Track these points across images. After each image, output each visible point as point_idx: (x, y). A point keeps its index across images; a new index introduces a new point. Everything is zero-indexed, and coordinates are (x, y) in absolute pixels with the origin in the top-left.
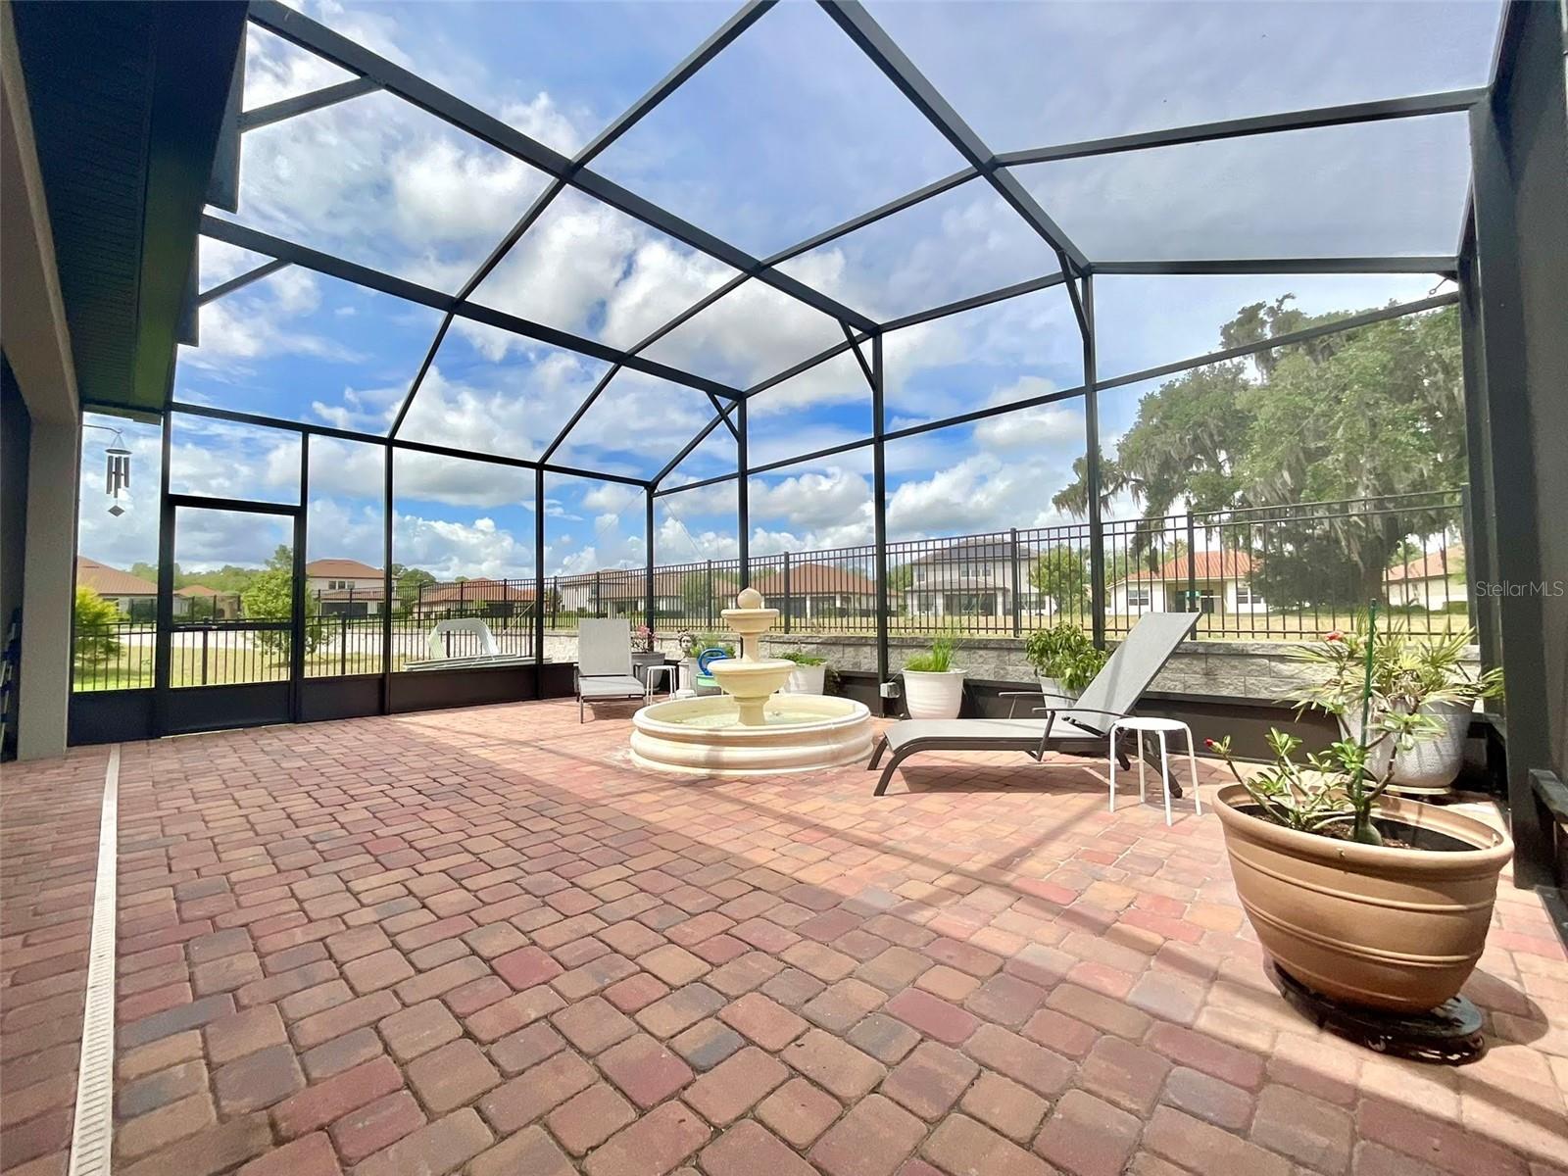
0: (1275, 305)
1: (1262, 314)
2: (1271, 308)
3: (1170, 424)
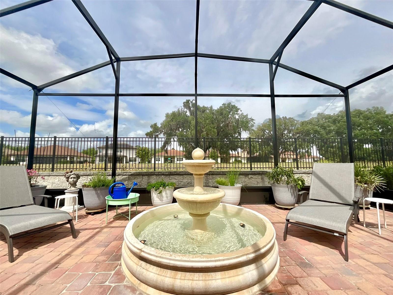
3: (174, 120)
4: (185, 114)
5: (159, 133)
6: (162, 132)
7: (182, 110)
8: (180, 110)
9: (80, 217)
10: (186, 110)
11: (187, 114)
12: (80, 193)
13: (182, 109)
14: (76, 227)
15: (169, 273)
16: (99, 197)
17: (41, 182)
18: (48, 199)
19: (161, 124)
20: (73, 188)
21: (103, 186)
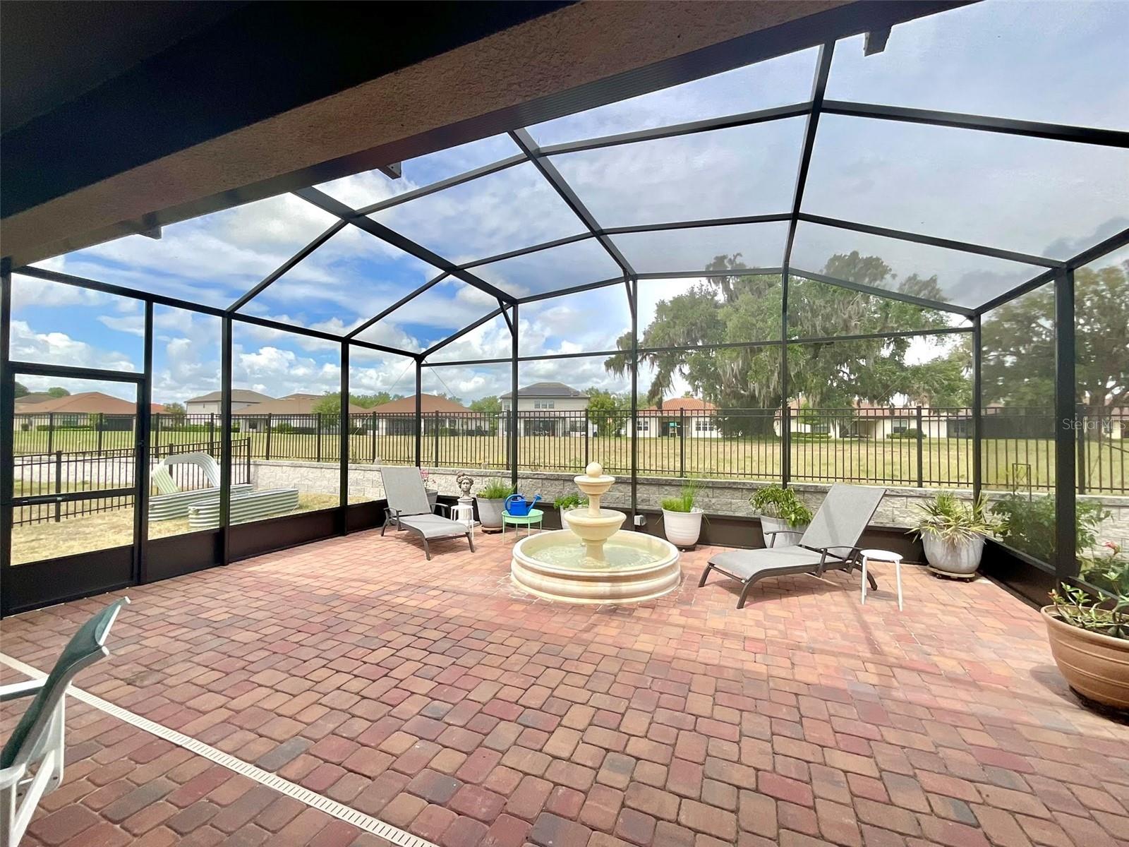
0: (732, 258)
1: (726, 261)
3: (677, 322)
4: (713, 298)
5: (640, 357)
6: (649, 354)
7: (701, 289)
8: (696, 290)
9: (476, 534)
10: (713, 287)
11: (716, 298)
12: (474, 503)
13: (702, 285)
14: (474, 543)
15: (540, 576)
16: (495, 511)
17: (432, 487)
18: (445, 508)
19: (644, 334)
20: (466, 497)
21: (500, 497)
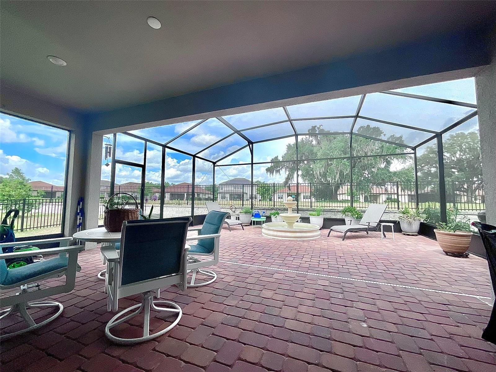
0: (319, 127)
1: (316, 128)
2: (318, 127)
5: (281, 167)
6: (284, 166)
7: (306, 140)
10: (311, 139)
16: (247, 218)
19: (283, 157)
20: (234, 214)
21: (249, 213)
